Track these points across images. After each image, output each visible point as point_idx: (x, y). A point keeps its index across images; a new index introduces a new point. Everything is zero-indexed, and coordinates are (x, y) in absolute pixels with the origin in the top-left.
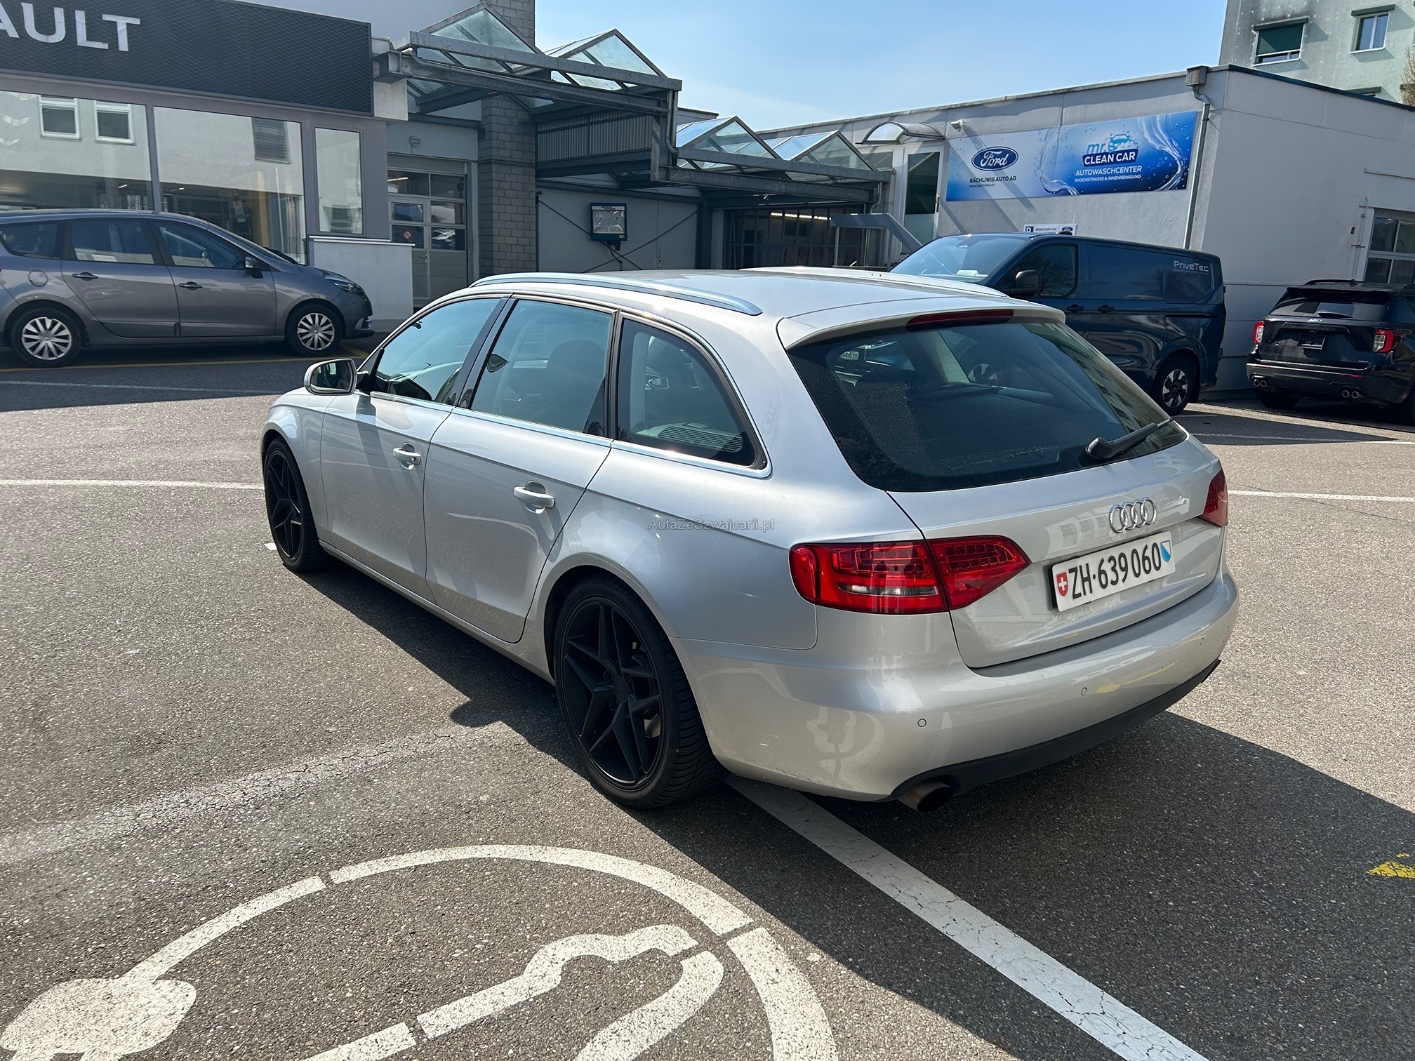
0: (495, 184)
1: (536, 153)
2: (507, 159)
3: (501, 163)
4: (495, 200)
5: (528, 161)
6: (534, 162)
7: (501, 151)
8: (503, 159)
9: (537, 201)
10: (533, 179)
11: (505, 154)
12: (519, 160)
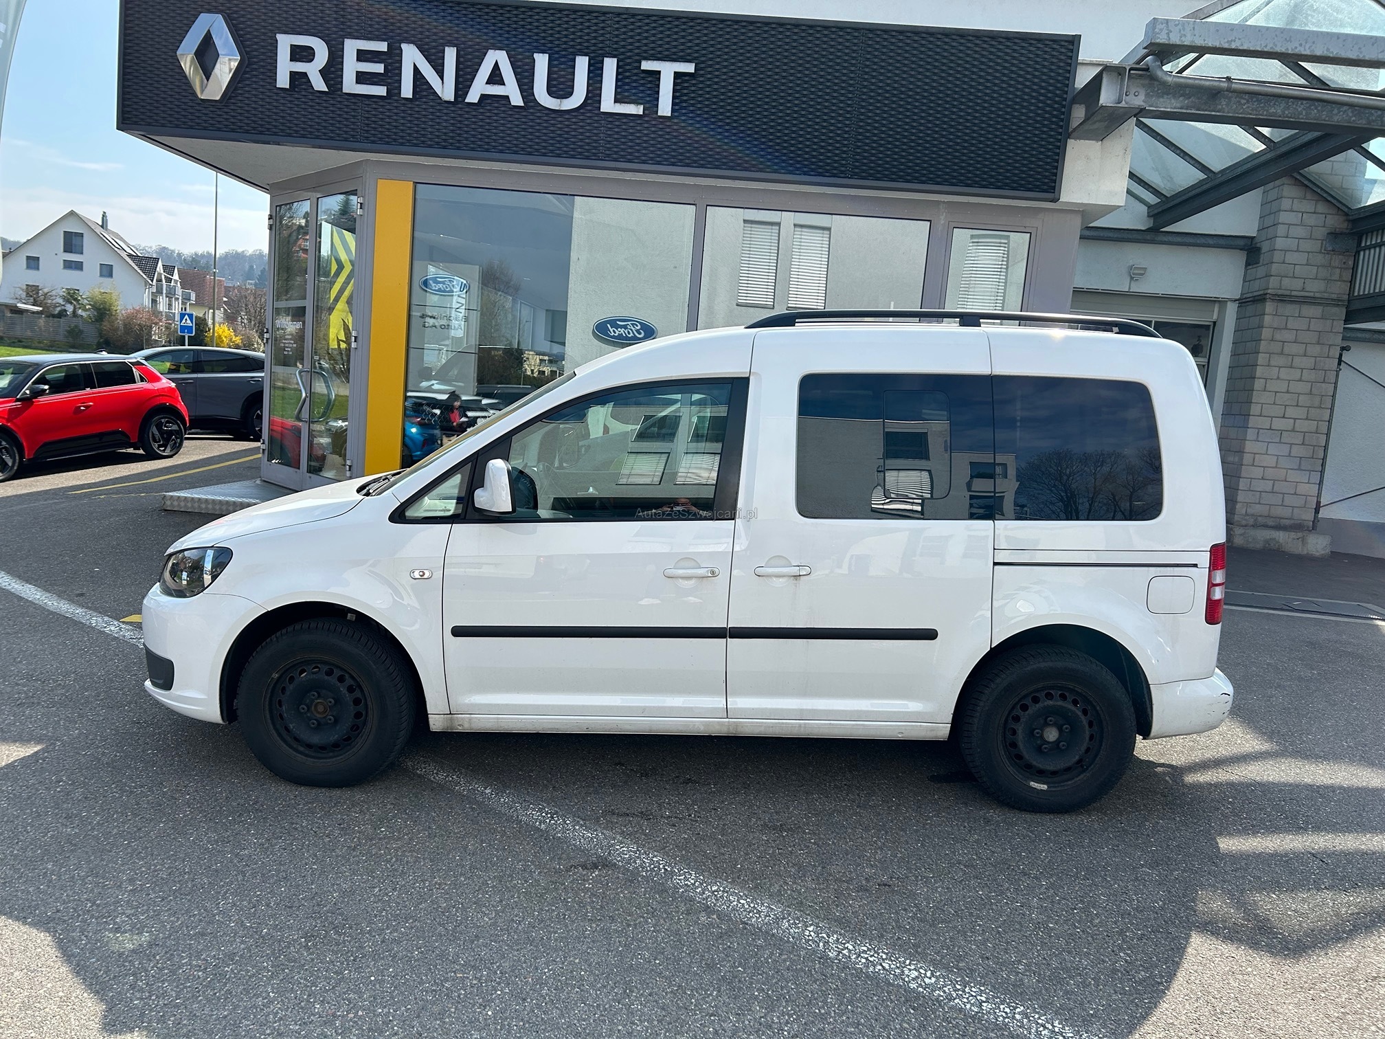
0: (1266, 333)
1: (1352, 282)
2: (1294, 293)
3: (1283, 299)
4: (1262, 359)
5: (1334, 296)
6: (1346, 297)
7: (1286, 282)
8: (1288, 293)
9: (1340, 361)
10: (1340, 325)
11: (1292, 285)
12: (1317, 295)
